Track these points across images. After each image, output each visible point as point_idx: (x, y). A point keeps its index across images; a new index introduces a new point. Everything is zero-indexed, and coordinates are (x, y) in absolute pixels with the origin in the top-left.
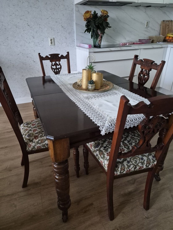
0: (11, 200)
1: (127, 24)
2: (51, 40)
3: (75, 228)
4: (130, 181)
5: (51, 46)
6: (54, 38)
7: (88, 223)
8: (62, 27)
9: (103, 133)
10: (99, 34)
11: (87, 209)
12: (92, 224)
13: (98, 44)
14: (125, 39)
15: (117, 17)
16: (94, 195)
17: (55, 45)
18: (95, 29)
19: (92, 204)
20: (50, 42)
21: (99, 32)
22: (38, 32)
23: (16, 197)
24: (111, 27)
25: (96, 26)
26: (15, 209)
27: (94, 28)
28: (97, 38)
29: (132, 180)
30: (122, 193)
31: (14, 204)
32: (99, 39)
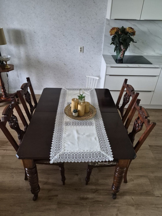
0: (12, 172)
1: (159, 37)
2: (81, 48)
3: (38, 207)
4: (93, 189)
5: (80, 53)
6: (83, 47)
7: (47, 207)
8: (92, 38)
9: (51, 162)
10: (122, 49)
11: (52, 197)
12: (50, 209)
13: (120, 57)
14: (155, 51)
15: (148, 30)
16: (61, 190)
17: (83, 52)
18: (117, 45)
19: (57, 196)
20: (80, 50)
21: (122, 47)
22: (70, 41)
23: (16, 171)
24: (136, 42)
25: (119, 41)
26: (12, 179)
27: (117, 43)
28: (120, 52)
29: (95, 189)
30: (82, 196)
31: (13, 176)
32: (121, 54)
